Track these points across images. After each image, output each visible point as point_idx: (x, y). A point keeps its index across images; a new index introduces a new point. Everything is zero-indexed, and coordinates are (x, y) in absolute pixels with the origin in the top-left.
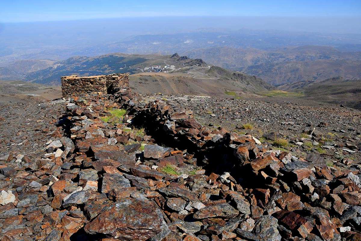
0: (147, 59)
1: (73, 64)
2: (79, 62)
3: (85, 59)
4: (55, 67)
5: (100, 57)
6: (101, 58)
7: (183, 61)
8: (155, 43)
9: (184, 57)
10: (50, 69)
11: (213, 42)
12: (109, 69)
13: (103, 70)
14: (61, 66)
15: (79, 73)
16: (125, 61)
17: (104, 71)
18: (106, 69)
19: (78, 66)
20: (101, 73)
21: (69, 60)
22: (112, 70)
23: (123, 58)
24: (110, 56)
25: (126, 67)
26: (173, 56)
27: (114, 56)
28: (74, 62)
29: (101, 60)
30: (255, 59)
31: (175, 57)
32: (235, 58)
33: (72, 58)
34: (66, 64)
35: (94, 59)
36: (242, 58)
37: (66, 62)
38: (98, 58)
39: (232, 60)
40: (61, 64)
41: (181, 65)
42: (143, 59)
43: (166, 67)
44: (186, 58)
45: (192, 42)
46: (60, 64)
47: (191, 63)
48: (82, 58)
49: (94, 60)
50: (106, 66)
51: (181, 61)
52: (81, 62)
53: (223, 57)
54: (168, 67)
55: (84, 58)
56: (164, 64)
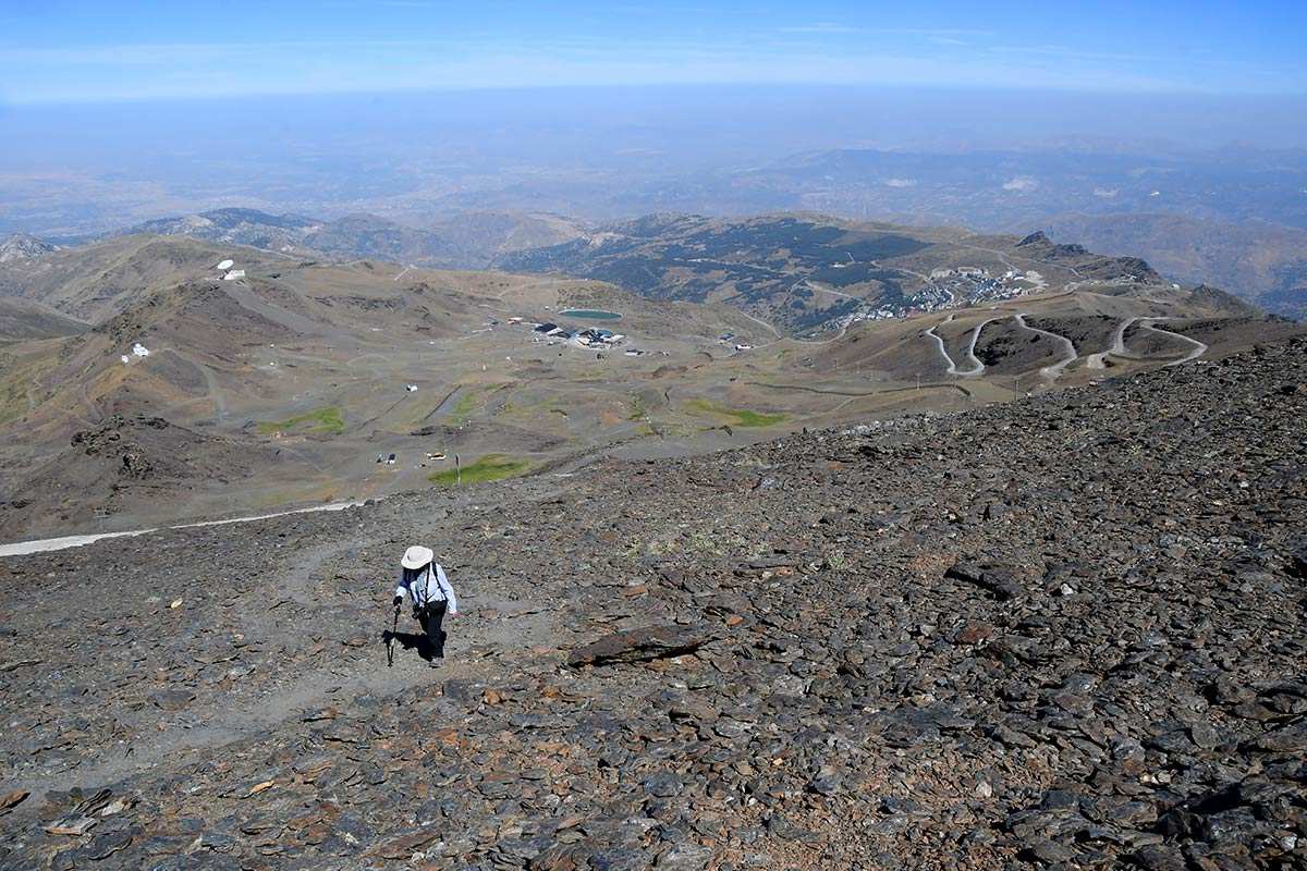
0: (922, 241)
1: (657, 238)
2: (678, 232)
3: (696, 225)
4: (598, 241)
5: (749, 221)
6: (752, 224)
7: (1070, 261)
8: (895, 183)
9: (1070, 247)
10: (582, 248)
11: (1112, 193)
12: (796, 265)
13: (773, 264)
14: (615, 240)
15: (693, 268)
16: (848, 241)
17: (779, 268)
18: (784, 262)
19: (677, 245)
20: (768, 273)
21: (643, 221)
22: (806, 267)
23: (836, 233)
24: (786, 220)
25: (853, 262)
26: (1029, 239)
27: (798, 221)
28: (659, 230)
29: (754, 233)
30: (1286, 266)
31: (1038, 245)
32: (1208, 258)
33: (653, 218)
34: (634, 236)
35: (729, 225)
36: (1233, 258)
37: (631, 228)
38: (743, 226)
39: (1194, 265)
40: (615, 232)
41: (1062, 272)
42: (911, 240)
43: (1009, 274)
44: (1082, 252)
45: (1031, 186)
46: (611, 234)
47: (1104, 270)
48: (685, 219)
49: (729, 228)
50: (784, 253)
51: (1063, 260)
52: (682, 231)
53: (1159, 251)
54: (1018, 275)
55: (693, 220)
56: (1000, 263)
